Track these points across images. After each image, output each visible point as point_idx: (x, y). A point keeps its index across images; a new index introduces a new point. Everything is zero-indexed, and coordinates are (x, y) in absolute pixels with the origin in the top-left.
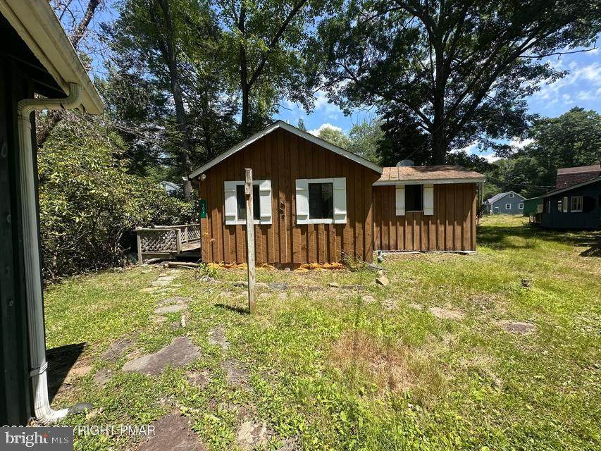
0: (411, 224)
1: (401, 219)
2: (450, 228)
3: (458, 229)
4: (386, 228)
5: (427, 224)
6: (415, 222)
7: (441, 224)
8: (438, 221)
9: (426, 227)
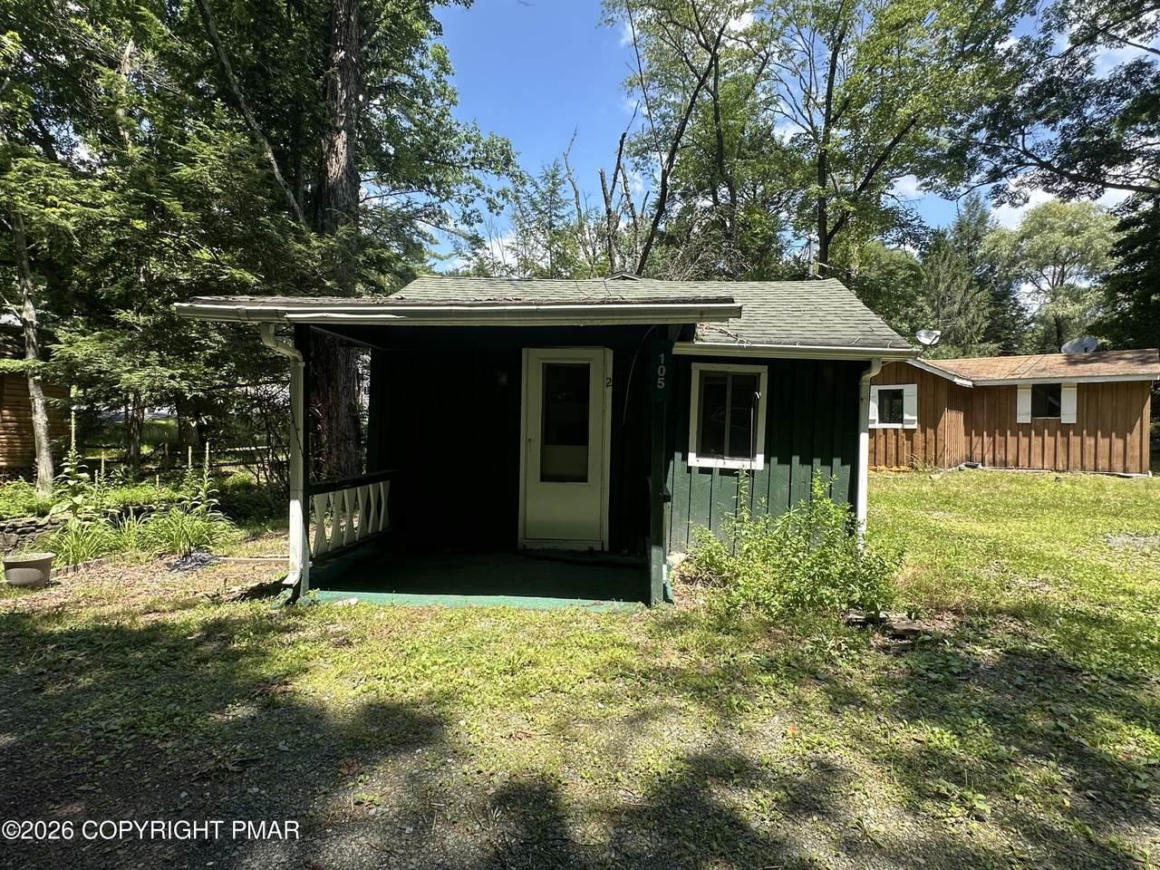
0: (1040, 434)
1: (1026, 429)
2: (1104, 443)
3: (1118, 444)
4: (1003, 438)
5: (1066, 435)
6: (1046, 431)
7: (1088, 435)
8: (1085, 432)
9: (1066, 439)
